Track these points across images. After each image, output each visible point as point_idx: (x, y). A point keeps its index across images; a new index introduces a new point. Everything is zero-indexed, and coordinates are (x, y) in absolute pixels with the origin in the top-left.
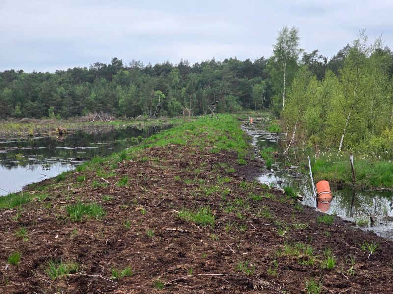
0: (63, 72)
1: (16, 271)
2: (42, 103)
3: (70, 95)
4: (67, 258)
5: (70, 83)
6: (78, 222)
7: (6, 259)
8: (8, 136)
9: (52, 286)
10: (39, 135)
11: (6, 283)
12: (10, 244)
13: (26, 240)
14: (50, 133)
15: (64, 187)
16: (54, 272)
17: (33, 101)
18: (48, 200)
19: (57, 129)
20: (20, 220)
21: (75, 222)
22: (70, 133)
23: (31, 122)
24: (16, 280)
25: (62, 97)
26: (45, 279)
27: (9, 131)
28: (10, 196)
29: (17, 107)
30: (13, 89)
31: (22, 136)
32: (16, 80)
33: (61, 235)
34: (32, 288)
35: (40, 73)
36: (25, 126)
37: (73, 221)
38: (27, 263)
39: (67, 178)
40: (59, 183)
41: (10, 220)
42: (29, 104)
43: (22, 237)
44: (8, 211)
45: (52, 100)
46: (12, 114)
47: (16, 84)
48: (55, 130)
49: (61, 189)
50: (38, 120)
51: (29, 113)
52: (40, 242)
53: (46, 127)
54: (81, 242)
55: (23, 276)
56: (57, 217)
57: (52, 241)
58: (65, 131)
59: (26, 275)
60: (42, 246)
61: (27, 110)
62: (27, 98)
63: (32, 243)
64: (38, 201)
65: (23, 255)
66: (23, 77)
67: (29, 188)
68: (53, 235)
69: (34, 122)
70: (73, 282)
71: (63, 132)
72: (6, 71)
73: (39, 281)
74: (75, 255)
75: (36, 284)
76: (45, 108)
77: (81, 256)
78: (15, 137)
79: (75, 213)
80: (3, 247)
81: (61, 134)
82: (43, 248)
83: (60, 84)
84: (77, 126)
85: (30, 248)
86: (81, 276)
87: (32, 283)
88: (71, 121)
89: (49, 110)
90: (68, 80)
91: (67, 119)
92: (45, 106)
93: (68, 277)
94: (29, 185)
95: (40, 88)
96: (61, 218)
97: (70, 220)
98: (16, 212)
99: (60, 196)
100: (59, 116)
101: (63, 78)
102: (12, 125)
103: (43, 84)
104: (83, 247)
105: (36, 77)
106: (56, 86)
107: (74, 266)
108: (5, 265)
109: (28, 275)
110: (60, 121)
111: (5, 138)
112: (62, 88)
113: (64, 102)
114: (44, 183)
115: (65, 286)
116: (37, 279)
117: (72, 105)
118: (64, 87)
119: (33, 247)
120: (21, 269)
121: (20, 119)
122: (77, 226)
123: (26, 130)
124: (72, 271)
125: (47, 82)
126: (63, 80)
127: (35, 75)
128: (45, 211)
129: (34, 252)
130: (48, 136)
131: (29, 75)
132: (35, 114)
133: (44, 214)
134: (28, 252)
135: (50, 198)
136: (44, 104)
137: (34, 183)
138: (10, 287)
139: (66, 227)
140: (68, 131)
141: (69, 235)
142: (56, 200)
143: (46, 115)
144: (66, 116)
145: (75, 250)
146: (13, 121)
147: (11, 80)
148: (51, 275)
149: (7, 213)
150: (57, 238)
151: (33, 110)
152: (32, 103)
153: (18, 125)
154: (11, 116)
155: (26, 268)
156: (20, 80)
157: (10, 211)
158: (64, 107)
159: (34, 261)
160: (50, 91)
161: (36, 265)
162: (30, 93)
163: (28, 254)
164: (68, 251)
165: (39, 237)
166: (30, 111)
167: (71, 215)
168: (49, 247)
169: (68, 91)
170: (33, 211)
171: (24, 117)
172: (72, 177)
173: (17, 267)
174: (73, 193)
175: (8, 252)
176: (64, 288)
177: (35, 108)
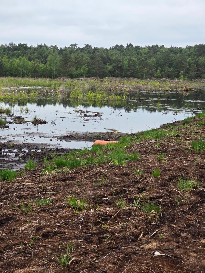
0: (191, 47)
1: (157, 182)
2: (176, 68)
3: (195, 64)
4: (192, 177)
5: (195, 55)
6: (199, 153)
7: (151, 173)
8: (151, 90)
9: (181, 195)
10: (172, 91)
11: (151, 189)
12: (153, 163)
13: (164, 161)
14: (179, 90)
15: (189, 128)
16: (182, 185)
17: (169, 67)
18: (178, 136)
19: (185, 87)
20: (159, 148)
21: (197, 153)
22: (193, 90)
23: (167, 81)
24: (157, 188)
25: (190, 65)
26: (176, 190)
27: (152, 87)
28: (152, 131)
29: (158, 71)
30: (156, 58)
31: (161, 91)
32: (159, 52)
33: (188, 161)
34: (167, 195)
35: (176, 47)
36: (163, 84)
37: (196, 152)
38: (165, 178)
39: (191, 122)
40: (185, 125)
41: (153, 147)
42: (167, 69)
43: (161, 160)
44: (151, 141)
45: (182, 67)
46: (155, 75)
47: (159, 55)
48: (183, 88)
49: (186, 129)
50: (172, 80)
51: (166, 75)
52: (173, 164)
53: (177, 85)
54: (201, 167)
55: (161, 186)
56: (184, 148)
57: (181, 164)
58: (190, 89)
59: (163, 185)
60: (175, 167)
61: (165, 73)
62: (166, 65)
63: (168, 164)
64: (171, 136)
65: (162, 172)
66: (164, 50)
67: (164, 126)
68: (182, 160)
69: (169, 82)
70: (196, 194)
71: (189, 90)
72: (153, 46)
73: (172, 190)
74: (197, 176)
75: (170, 192)
76: (177, 72)
77: (201, 177)
78: (156, 91)
79: (198, 147)
80: (149, 165)
81: (187, 91)
82: (175, 168)
83: (189, 55)
84: (198, 86)
85: (166, 167)
86: (201, 191)
87: (167, 191)
88: (194, 82)
89: (180, 74)
90: (194, 53)
91: (192, 80)
92: (177, 71)
93: (192, 191)
94: (164, 124)
95: (175, 58)
96: (187, 149)
97: (194, 151)
98: (157, 142)
99: (186, 134)
100: (186, 78)
101: (191, 51)
102: (154, 83)
103: (177, 55)
104: (203, 171)
105: (173, 50)
106: (186, 57)
107: (197, 183)
108: (150, 177)
109: (165, 185)
110: (187, 82)
111: (149, 91)
112: (190, 58)
113: (191, 69)
114: (175, 124)
115: (189, 196)
116: (171, 189)
117: (196, 71)
118: (191, 58)
119: (168, 167)
120: (160, 181)
121: (160, 79)
122: (198, 156)
123: (164, 86)
124: (195, 187)
125: (180, 54)
126: (191, 53)
127: (172, 49)
128: (176, 143)
129: (169, 170)
130: (178, 92)
131: (168, 49)
132: (170, 76)
133: (175, 145)
134: (165, 170)
135: (179, 134)
136: (177, 69)
137: (167, 124)
138: (153, 192)
139: (191, 156)
140: (192, 89)
141: (193, 161)
142: (183, 137)
143: (178, 77)
144: (191, 79)
145: (197, 172)
146: (155, 80)
147: (156, 52)
148: (181, 188)
149: (151, 142)
150: (185, 163)
151: (169, 73)
152: (168, 68)
153: (158, 83)
154: (154, 77)
155: (164, 180)
156: (162, 52)
157: (153, 141)
158: (190, 72)
159: (169, 176)
160: (182, 60)
161: (170, 180)
162: (168, 62)
163: (165, 171)
164: (192, 172)
165: (172, 160)
166: (166, 74)
167: (194, 148)
168: (179, 168)
169: (194, 61)
170: (168, 142)
171: (162, 78)
172: (194, 121)
173: (158, 179)
174: (195, 133)
175: (152, 169)
176: (189, 197)
177: (170, 72)
